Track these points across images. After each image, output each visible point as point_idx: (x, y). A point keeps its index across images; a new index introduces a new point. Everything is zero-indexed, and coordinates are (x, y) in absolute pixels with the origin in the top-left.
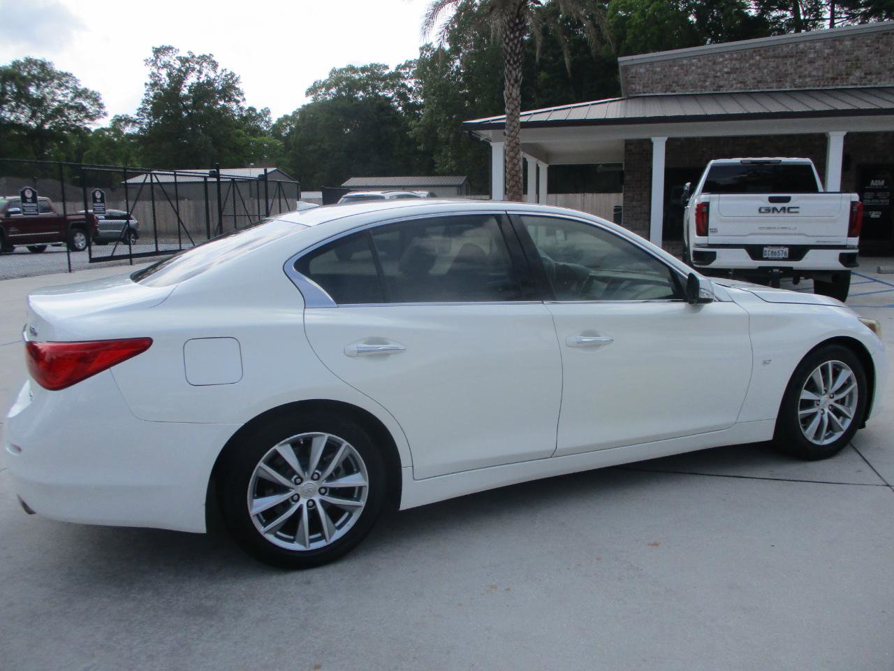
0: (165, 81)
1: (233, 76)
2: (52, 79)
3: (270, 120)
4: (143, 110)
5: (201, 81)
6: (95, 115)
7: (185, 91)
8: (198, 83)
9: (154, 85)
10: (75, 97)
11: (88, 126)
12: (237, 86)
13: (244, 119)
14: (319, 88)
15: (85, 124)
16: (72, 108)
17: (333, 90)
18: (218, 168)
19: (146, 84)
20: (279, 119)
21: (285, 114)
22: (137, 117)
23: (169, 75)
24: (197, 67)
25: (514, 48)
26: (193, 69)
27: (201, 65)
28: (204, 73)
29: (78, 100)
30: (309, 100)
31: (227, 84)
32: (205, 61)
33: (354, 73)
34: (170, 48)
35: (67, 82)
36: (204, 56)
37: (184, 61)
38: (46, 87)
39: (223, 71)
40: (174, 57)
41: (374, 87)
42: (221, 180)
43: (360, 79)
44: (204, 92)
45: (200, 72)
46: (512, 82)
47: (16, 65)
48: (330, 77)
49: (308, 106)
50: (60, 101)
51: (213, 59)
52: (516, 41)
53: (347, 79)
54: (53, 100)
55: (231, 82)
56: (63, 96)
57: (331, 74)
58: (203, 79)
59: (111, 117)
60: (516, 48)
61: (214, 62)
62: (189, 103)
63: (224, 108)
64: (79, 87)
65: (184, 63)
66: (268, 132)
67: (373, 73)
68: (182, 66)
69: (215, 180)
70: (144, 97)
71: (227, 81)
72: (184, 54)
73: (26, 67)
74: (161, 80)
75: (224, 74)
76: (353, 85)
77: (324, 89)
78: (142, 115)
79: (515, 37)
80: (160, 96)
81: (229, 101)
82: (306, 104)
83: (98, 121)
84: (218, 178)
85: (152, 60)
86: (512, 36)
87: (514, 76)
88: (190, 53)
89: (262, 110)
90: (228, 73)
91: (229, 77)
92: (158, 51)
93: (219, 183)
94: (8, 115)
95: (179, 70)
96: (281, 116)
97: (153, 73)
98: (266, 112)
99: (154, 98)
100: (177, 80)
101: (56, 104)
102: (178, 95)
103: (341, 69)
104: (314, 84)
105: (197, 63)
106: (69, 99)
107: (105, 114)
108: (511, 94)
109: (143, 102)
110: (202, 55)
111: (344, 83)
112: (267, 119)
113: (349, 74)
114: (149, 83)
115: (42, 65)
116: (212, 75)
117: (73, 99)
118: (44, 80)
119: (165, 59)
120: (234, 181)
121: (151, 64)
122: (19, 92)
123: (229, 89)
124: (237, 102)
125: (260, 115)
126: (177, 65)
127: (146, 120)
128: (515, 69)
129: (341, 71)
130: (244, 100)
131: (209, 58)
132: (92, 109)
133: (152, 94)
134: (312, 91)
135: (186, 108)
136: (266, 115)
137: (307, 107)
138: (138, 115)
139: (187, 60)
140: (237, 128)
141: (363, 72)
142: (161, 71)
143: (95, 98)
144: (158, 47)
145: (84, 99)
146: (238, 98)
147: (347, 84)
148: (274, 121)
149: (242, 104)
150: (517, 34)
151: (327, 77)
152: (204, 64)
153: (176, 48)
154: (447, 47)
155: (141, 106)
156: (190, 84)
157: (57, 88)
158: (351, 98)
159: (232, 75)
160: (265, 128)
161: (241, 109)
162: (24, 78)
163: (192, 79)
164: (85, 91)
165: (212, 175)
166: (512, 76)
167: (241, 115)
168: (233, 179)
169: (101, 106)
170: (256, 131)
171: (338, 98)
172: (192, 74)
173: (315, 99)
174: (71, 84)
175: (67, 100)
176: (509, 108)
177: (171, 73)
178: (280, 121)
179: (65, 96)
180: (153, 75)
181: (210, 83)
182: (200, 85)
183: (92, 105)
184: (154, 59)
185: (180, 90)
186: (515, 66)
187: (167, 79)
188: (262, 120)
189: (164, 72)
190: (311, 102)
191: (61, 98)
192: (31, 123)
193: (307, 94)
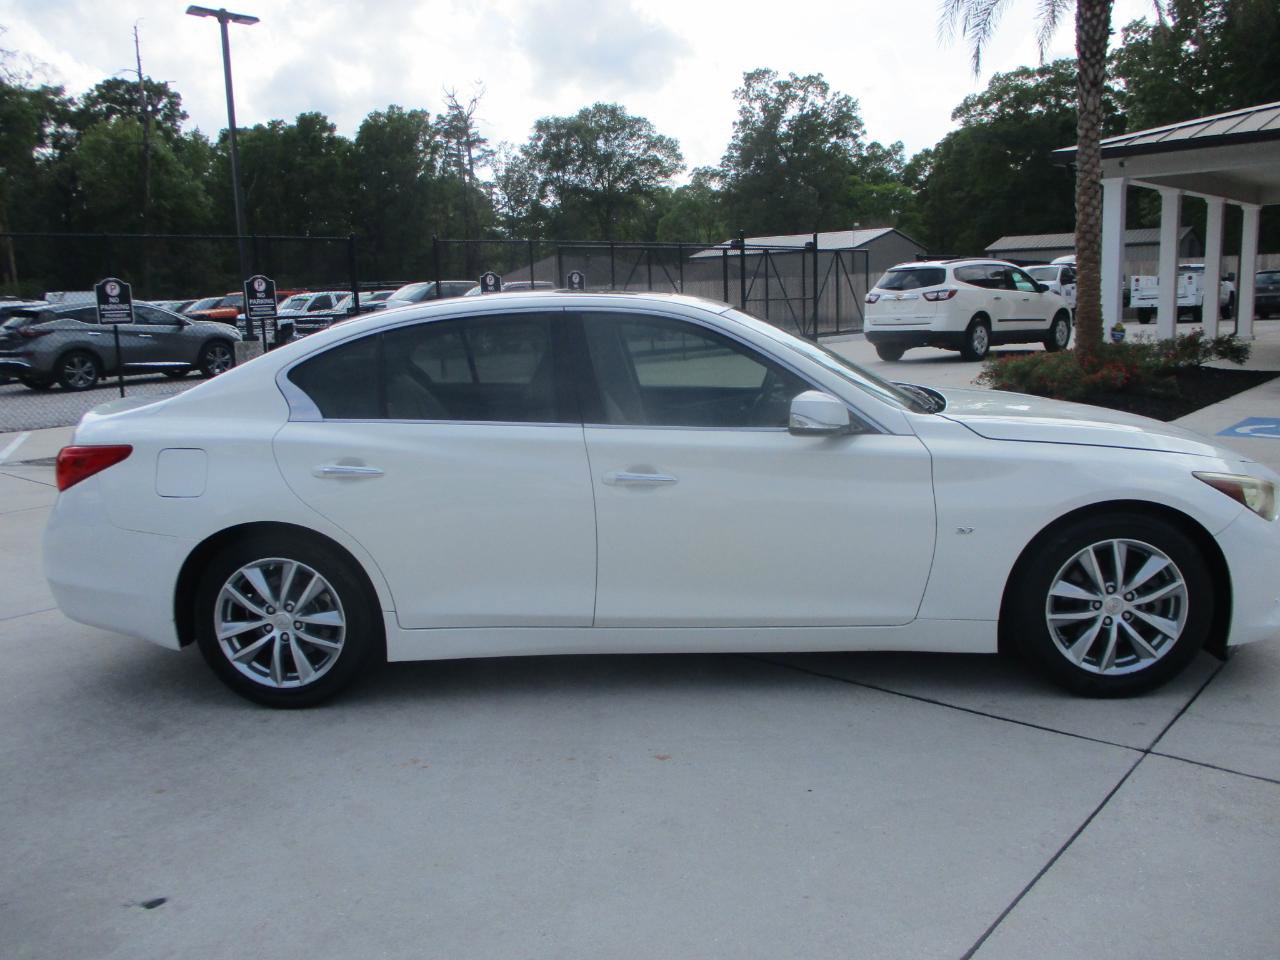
0: (758, 115)
1: (848, 101)
2: (623, 128)
3: (902, 159)
4: (728, 158)
5: (805, 112)
6: (671, 170)
7: (783, 128)
8: (801, 115)
9: (745, 123)
10: (649, 148)
11: (663, 185)
12: (854, 114)
13: (865, 161)
14: (972, 105)
15: (658, 182)
16: (644, 162)
17: (994, 107)
18: (743, 236)
19: (734, 124)
20: (915, 156)
21: (925, 148)
22: (721, 169)
23: (764, 109)
24: (801, 93)
25: (1091, 31)
26: (795, 97)
27: (806, 91)
28: (809, 101)
29: (652, 152)
30: (957, 126)
31: (839, 112)
32: (812, 83)
33: (1027, 78)
34: (766, 72)
35: (640, 130)
36: (810, 77)
37: (783, 87)
38: (616, 138)
39: (835, 95)
40: (771, 84)
41: (1059, 96)
42: (747, 252)
43: (1037, 86)
44: (809, 126)
45: (804, 100)
46: (1087, 86)
47: (584, 114)
48: (990, 88)
49: (957, 134)
50: (630, 156)
51: (823, 79)
52: (1094, 22)
53: (1016, 88)
54: (623, 155)
55: (845, 109)
56: (635, 148)
57: (992, 83)
58: (808, 109)
59: (690, 170)
60: (1095, 31)
61: (823, 83)
62: (789, 144)
63: (836, 146)
64: (653, 135)
65: (784, 90)
66: (898, 176)
67: (1059, 75)
68: (781, 94)
69: (738, 252)
70: (731, 141)
71: (840, 109)
72: (784, 77)
73: (594, 116)
74: (753, 116)
75: (836, 99)
76: (1025, 96)
77: (980, 107)
78: (727, 166)
79: (1094, 16)
80: (752, 138)
81: (843, 137)
82: (953, 130)
83: (673, 177)
84: (743, 252)
85: (743, 91)
86: (1089, 14)
87: (1091, 76)
88: (791, 75)
89: (892, 146)
90: (842, 96)
91: (843, 102)
92: (750, 78)
93: (743, 256)
94: (573, 177)
95: (777, 100)
96: (919, 151)
97: (744, 108)
98: (898, 147)
99: (744, 140)
100: (773, 115)
101: (626, 159)
102: (775, 135)
103: (1007, 75)
104: (965, 101)
105: (801, 88)
106: (641, 151)
107: (684, 168)
108: (1085, 105)
109: (730, 148)
110: (807, 76)
111: (1012, 95)
112: (898, 158)
113: (1020, 81)
114: (738, 122)
115: (613, 112)
116: (820, 102)
117: (645, 151)
118: (614, 130)
119: (759, 87)
120: (766, 253)
121: (741, 96)
122: (585, 148)
123: (844, 120)
124: (855, 137)
125: (888, 154)
126: (774, 94)
127: (733, 172)
128: (1093, 66)
129: (1007, 77)
130: (864, 132)
131: (817, 78)
132: (667, 162)
133: (741, 135)
134: (961, 111)
135: (783, 152)
136: (896, 153)
137: (954, 137)
138: (722, 165)
139: (787, 85)
140: (852, 174)
141: (1042, 75)
142: (753, 105)
143: (671, 147)
144: (752, 71)
145: (658, 151)
146: (855, 132)
147: (1016, 96)
148: (908, 160)
149: (860, 140)
150: (1098, 10)
151: (986, 88)
152: (811, 89)
153: (774, 70)
154: (1170, 23)
155: (727, 154)
156: (790, 118)
157: (628, 139)
158: (1020, 117)
159: (847, 99)
160: (894, 171)
161: (860, 146)
162: (590, 131)
163: (792, 112)
164: (661, 139)
165: (734, 247)
166: (1087, 76)
167: (860, 156)
168: (766, 251)
169: (679, 157)
170: (880, 176)
171: (1001, 119)
172: (794, 104)
173: (966, 122)
174: (644, 132)
175: (638, 153)
176: (1081, 128)
177: (767, 105)
178: (917, 159)
179: (637, 148)
180: (743, 111)
181: (816, 114)
182: (803, 119)
183: (668, 157)
184: (746, 88)
185: (776, 128)
186: (1093, 61)
187: (761, 114)
188: (891, 160)
189: (757, 105)
190: (962, 127)
191: (631, 151)
192: (599, 186)
193: (954, 116)
